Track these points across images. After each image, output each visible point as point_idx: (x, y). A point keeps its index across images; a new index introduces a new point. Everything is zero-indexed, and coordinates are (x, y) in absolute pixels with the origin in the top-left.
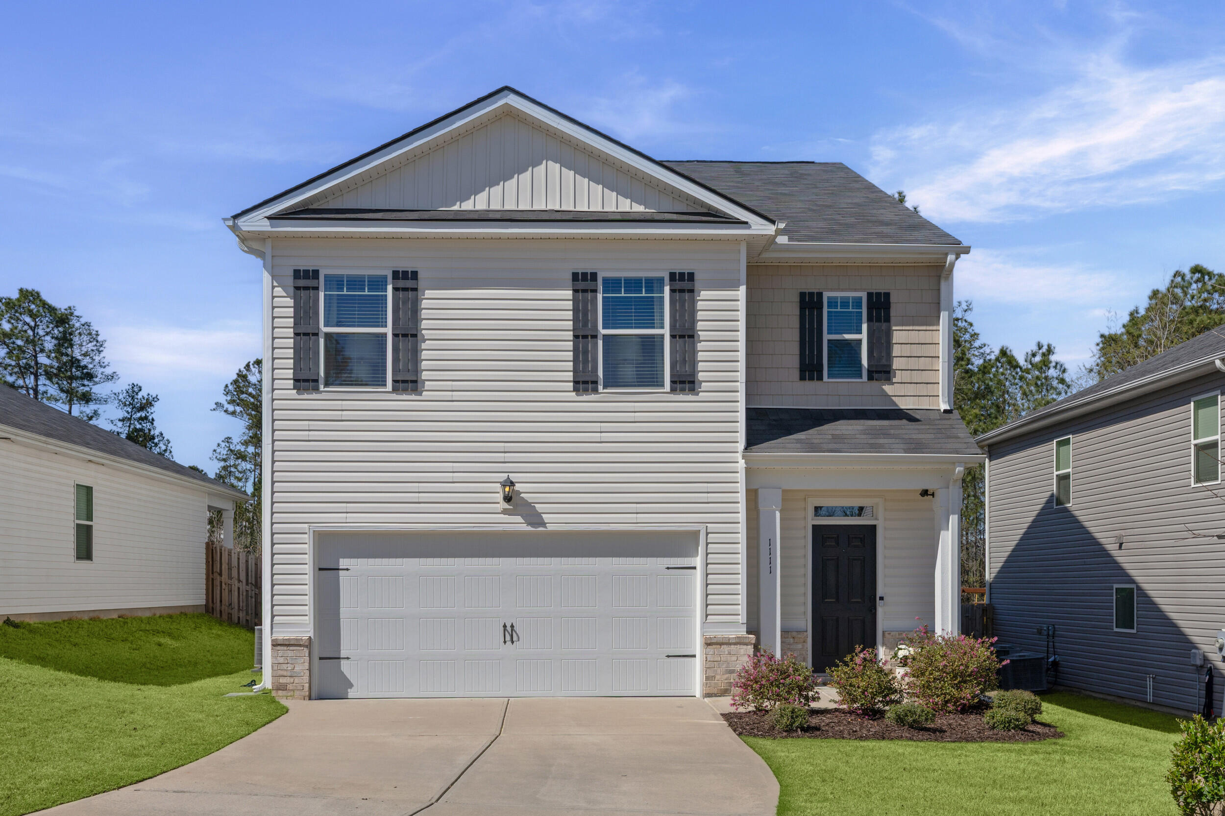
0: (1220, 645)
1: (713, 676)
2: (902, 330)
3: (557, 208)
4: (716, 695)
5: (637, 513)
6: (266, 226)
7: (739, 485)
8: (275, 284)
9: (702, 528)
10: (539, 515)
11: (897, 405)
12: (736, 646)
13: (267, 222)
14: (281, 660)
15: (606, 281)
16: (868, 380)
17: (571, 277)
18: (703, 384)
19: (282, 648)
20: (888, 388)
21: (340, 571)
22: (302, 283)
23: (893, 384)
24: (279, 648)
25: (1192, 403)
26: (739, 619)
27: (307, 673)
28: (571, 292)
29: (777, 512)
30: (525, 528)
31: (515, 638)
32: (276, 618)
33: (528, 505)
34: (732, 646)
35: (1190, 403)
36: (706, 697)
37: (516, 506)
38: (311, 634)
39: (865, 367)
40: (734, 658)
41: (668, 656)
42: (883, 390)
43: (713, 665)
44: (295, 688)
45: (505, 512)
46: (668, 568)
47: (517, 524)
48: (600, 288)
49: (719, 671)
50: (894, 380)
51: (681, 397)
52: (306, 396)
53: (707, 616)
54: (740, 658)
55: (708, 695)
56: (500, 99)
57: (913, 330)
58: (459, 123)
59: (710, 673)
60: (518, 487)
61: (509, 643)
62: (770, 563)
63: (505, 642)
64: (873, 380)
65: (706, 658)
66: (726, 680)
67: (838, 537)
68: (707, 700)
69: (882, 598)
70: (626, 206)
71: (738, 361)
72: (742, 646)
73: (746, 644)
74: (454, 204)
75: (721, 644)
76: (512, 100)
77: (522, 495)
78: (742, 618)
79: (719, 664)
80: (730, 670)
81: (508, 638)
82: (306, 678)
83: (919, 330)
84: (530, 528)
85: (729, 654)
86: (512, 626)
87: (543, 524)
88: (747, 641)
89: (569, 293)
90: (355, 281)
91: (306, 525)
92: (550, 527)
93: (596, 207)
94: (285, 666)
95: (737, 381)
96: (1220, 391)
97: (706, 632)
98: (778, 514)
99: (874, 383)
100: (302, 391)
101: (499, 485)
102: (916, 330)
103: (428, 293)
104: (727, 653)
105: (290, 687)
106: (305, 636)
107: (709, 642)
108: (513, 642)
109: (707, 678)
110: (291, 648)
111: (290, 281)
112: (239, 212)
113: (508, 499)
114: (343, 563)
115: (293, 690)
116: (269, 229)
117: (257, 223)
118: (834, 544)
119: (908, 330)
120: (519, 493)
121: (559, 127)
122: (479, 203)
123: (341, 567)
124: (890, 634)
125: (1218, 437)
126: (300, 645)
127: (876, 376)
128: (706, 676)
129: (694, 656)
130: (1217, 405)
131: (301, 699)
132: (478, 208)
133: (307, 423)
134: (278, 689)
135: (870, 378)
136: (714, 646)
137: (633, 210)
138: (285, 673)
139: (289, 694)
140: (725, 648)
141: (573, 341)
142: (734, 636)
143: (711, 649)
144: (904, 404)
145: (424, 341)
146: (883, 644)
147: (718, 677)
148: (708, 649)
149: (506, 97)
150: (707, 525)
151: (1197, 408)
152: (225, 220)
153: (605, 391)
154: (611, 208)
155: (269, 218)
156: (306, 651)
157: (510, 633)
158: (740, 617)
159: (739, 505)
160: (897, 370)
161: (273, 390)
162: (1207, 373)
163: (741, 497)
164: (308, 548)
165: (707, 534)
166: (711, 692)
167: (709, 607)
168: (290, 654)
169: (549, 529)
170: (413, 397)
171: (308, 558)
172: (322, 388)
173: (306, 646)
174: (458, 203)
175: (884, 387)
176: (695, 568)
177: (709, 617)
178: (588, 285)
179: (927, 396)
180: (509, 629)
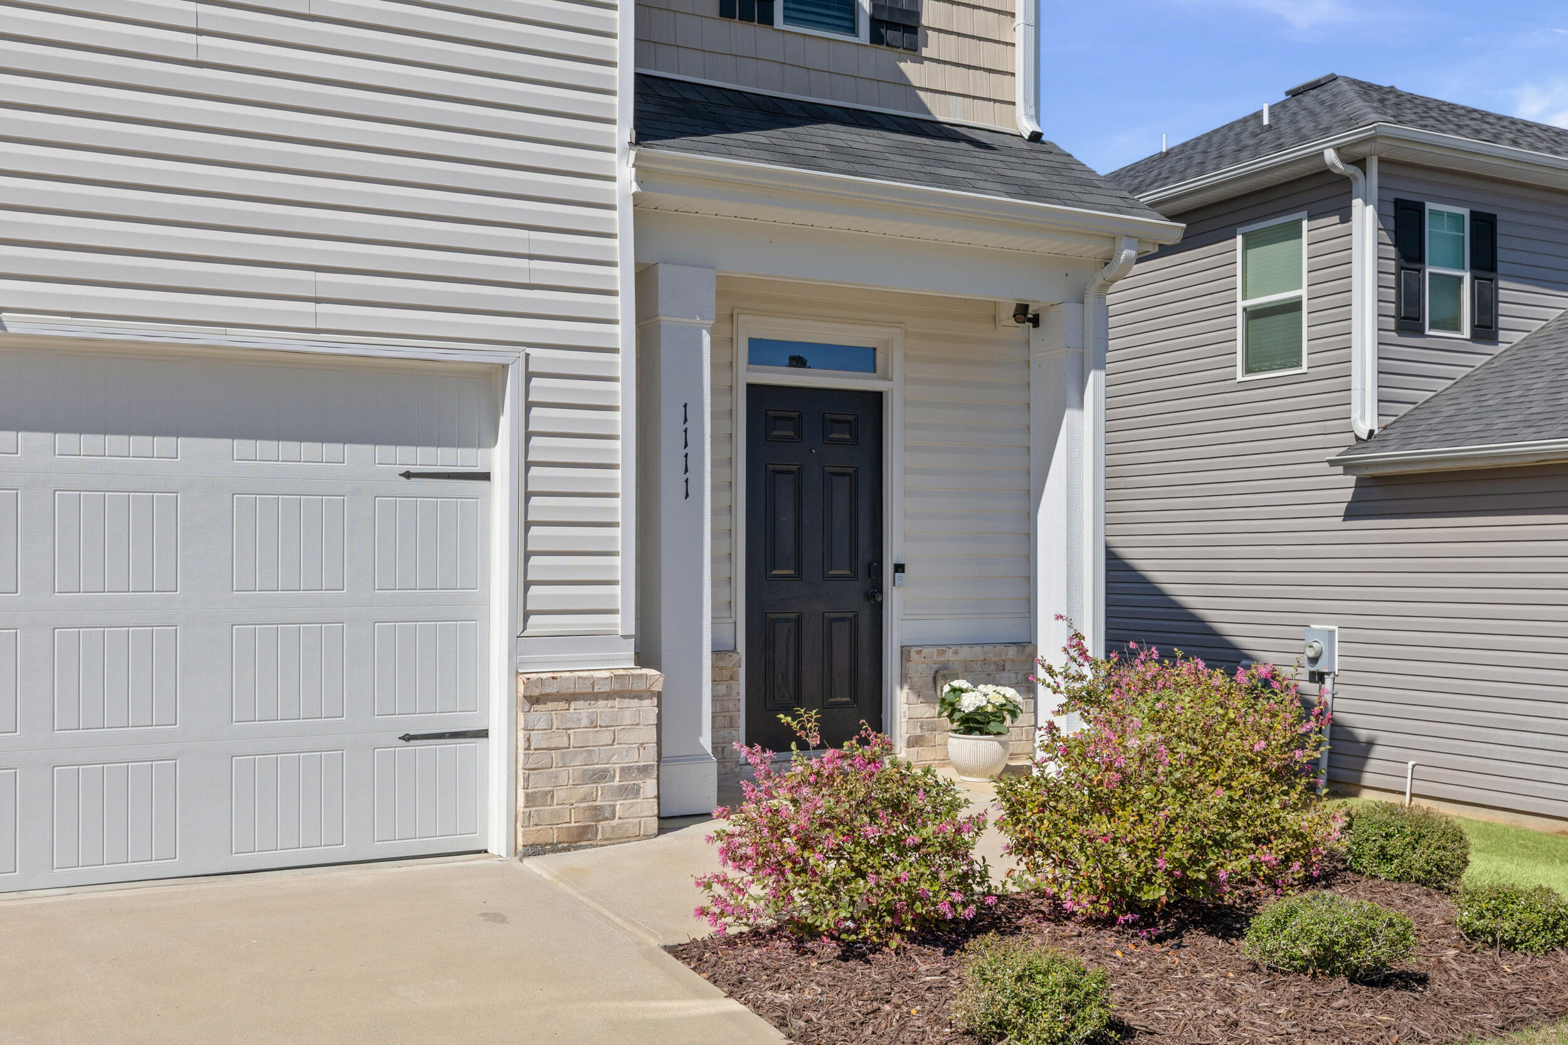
0: (1316, 653)
1: (547, 793)
4: (555, 848)
5: (317, 300)
7: (616, 243)
9: (513, 358)
11: (929, 113)
12: (610, 703)
16: (872, 42)
20: (909, 68)
23: (921, 60)
25: (1239, 238)
26: (615, 625)
29: (704, 332)
34: (601, 703)
35: (1235, 237)
36: (526, 855)
39: (865, 12)
40: (606, 737)
41: (407, 738)
42: (901, 73)
43: (545, 762)
46: (408, 475)
49: (563, 776)
50: (925, 52)
53: (527, 615)
54: (623, 736)
55: (535, 850)
59: (540, 785)
62: (686, 470)
64: (882, 43)
65: (529, 740)
66: (584, 800)
67: (801, 415)
68: (531, 864)
69: (899, 568)
72: (627, 702)
73: (638, 696)
75: (569, 698)
78: (624, 622)
79: (563, 755)
80: (595, 773)
85: (593, 725)
88: (641, 686)
96: (1305, 213)
97: (523, 663)
98: (706, 339)
99: (883, 53)
104: (585, 722)
107: (536, 692)
109: (530, 800)
118: (792, 434)
124: (920, 652)
125: (1303, 292)
127: (890, 35)
128: (527, 795)
129: (483, 734)
130: (1300, 237)
135: (876, 38)
136: (550, 705)
140: (581, 710)
142: (606, 674)
143: (541, 715)
144: (945, 111)
146: (904, 679)
147: (560, 795)
148: (533, 715)
150: (528, 350)
151: (1246, 247)
158: (617, 618)
159: (617, 300)
160: (929, 28)
162: (1277, 183)
163: (623, 278)
165: (529, 376)
166: (541, 840)
167: (534, 590)
175: (902, 65)
176: (486, 476)
177: (533, 619)
179: (990, 100)
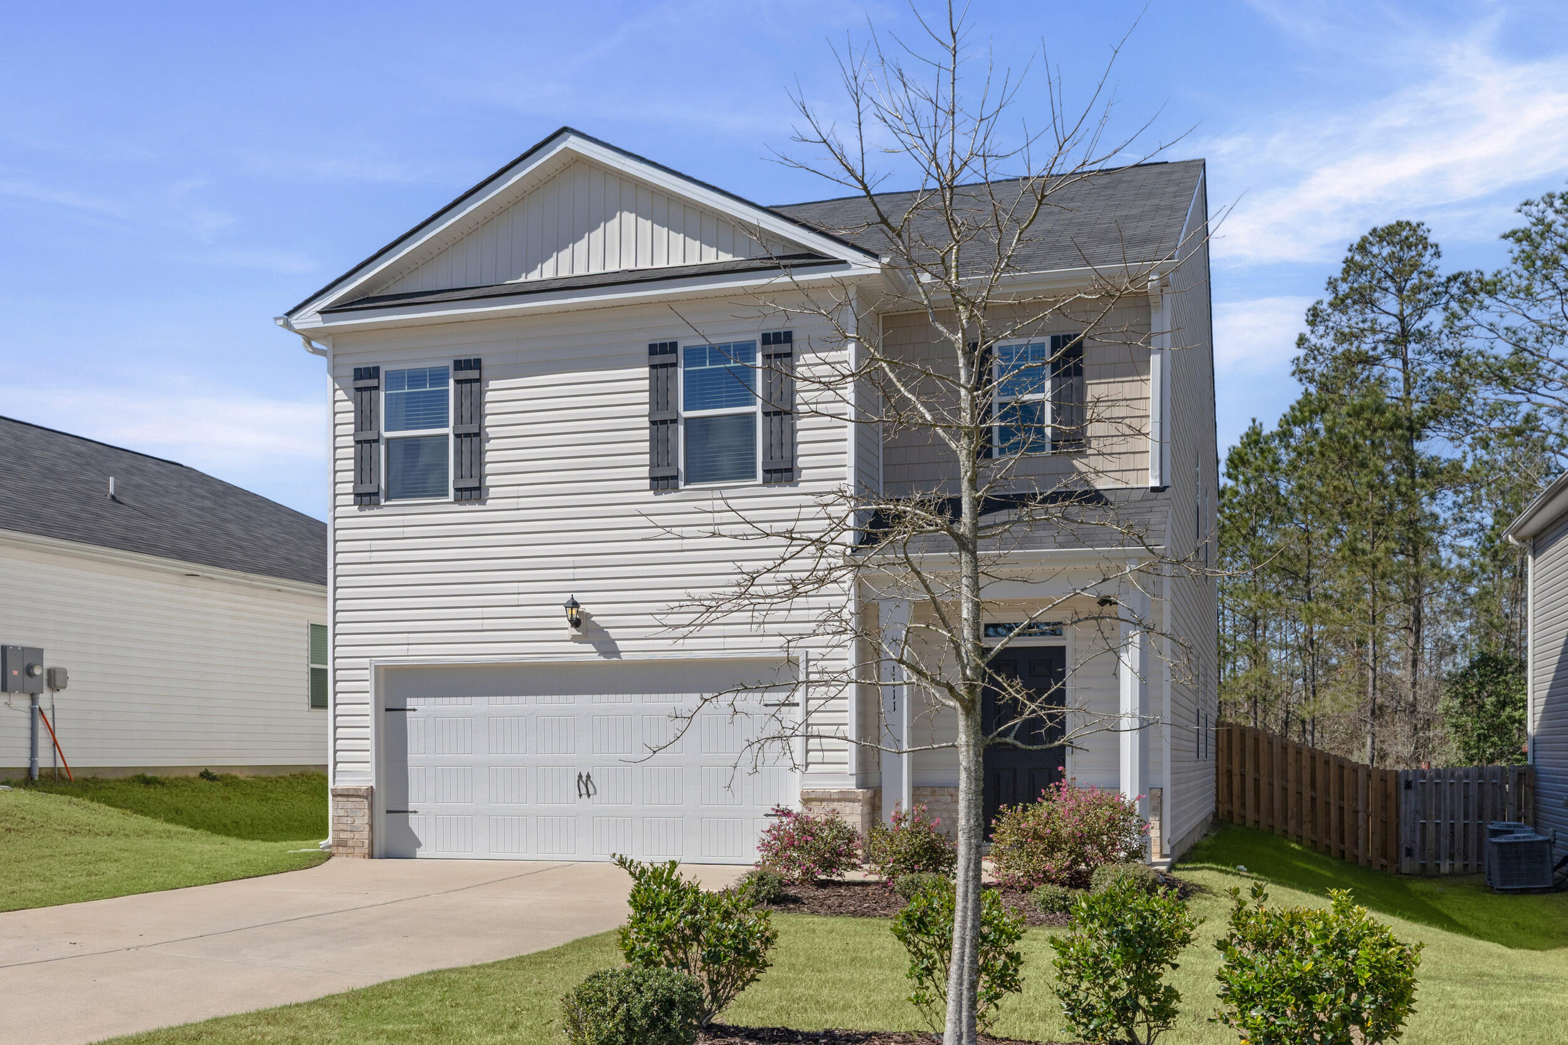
2: (1100, 383)
3: (632, 267)
5: (724, 637)
6: (317, 322)
7: (846, 598)
8: (337, 387)
9: (800, 653)
10: (613, 642)
11: (1092, 485)
12: (841, 803)
13: (319, 317)
14: (341, 813)
15: (687, 350)
16: (1053, 453)
17: (647, 350)
18: (804, 471)
19: (342, 799)
20: (1080, 463)
21: (408, 712)
22: (361, 383)
23: (1087, 456)
24: (339, 799)
26: (847, 769)
27: (367, 828)
28: (647, 369)
30: (596, 658)
31: (591, 791)
32: (339, 765)
33: (600, 630)
34: (836, 803)
37: (586, 632)
38: (373, 784)
39: (1048, 438)
41: (767, 815)
42: (1073, 465)
44: (354, 844)
45: (574, 639)
46: (766, 705)
47: (587, 653)
48: (681, 362)
50: (1089, 451)
51: (777, 490)
52: (367, 512)
53: (807, 765)
56: (559, 144)
57: (1114, 382)
58: (515, 178)
60: (587, 609)
61: (585, 797)
62: (894, 698)
63: (580, 795)
64: (1060, 453)
67: (1016, 663)
70: (711, 256)
71: (845, 440)
72: (851, 802)
73: (853, 801)
74: (520, 277)
75: (821, 800)
76: (573, 143)
77: (593, 619)
78: (851, 767)
81: (584, 791)
82: (366, 834)
83: (1123, 382)
84: (602, 659)
86: (588, 777)
87: (617, 653)
88: (855, 797)
89: (645, 371)
90: (418, 376)
91: (367, 660)
92: (625, 656)
93: (676, 261)
94: (344, 820)
95: (845, 466)
97: (805, 785)
98: (904, 635)
99: (1061, 458)
100: (363, 507)
101: (563, 607)
102: (1118, 382)
103: (493, 384)
105: (350, 843)
106: (365, 785)
107: (806, 797)
108: (589, 795)
110: (351, 799)
111: (350, 382)
112: (292, 309)
113: (576, 623)
114: (411, 702)
115: (353, 847)
116: (321, 325)
117: (310, 319)
118: (1011, 672)
119: (1108, 383)
120: (589, 616)
121: (624, 169)
122: (546, 271)
123: (408, 707)
126: (359, 796)
131: (360, 857)
132: (545, 277)
133: (368, 542)
134: (338, 846)
135: (1056, 451)
136: (813, 803)
137: (720, 260)
138: (345, 828)
139: (350, 851)
140: (826, 806)
141: (649, 428)
142: (839, 790)
144: (1101, 484)
145: (489, 440)
149: (565, 140)
150: (808, 650)
152: (276, 319)
153: (687, 487)
154: (693, 260)
155: (321, 312)
156: (366, 803)
157: (585, 783)
158: (848, 766)
160: (1092, 437)
161: (335, 507)
163: (849, 613)
164: (369, 685)
165: (808, 661)
167: (810, 753)
168: (350, 805)
169: (624, 658)
170: (477, 507)
171: (370, 697)
172: (383, 502)
173: (366, 798)
174: (524, 275)
175: (1075, 462)
176: (795, 704)
177: (809, 766)
178: (668, 358)
179: (1134, 470)
180: (584, 779)
